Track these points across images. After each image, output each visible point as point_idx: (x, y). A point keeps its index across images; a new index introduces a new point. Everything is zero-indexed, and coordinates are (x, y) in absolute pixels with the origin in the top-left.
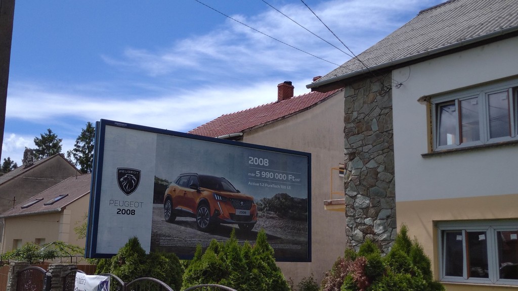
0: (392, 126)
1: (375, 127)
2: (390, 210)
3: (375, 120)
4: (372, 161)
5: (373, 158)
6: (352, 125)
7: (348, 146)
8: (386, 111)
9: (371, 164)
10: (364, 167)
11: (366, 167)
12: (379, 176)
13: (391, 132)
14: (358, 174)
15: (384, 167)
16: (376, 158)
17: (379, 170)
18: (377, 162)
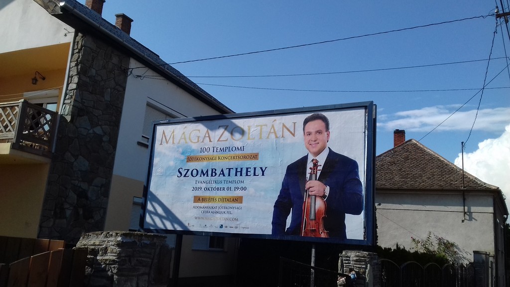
0: (122, 105)
1: (107, 97)
2: (105, 179)
3: (109, 89)
4: (99, 127)
5: (100, 125)
6: (88, 80)
7: (79, 99)
8: (121, 89)
9: (98, 130)
10: (92, 130)
11: (94, 131)
12: (103, 144)
13: (120, 109)
14: (85, 134)
15: (109, 138)
16: (103, 127)
17: (104, 139)
18: (103, 131)
